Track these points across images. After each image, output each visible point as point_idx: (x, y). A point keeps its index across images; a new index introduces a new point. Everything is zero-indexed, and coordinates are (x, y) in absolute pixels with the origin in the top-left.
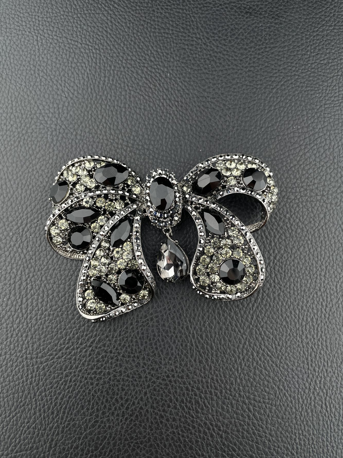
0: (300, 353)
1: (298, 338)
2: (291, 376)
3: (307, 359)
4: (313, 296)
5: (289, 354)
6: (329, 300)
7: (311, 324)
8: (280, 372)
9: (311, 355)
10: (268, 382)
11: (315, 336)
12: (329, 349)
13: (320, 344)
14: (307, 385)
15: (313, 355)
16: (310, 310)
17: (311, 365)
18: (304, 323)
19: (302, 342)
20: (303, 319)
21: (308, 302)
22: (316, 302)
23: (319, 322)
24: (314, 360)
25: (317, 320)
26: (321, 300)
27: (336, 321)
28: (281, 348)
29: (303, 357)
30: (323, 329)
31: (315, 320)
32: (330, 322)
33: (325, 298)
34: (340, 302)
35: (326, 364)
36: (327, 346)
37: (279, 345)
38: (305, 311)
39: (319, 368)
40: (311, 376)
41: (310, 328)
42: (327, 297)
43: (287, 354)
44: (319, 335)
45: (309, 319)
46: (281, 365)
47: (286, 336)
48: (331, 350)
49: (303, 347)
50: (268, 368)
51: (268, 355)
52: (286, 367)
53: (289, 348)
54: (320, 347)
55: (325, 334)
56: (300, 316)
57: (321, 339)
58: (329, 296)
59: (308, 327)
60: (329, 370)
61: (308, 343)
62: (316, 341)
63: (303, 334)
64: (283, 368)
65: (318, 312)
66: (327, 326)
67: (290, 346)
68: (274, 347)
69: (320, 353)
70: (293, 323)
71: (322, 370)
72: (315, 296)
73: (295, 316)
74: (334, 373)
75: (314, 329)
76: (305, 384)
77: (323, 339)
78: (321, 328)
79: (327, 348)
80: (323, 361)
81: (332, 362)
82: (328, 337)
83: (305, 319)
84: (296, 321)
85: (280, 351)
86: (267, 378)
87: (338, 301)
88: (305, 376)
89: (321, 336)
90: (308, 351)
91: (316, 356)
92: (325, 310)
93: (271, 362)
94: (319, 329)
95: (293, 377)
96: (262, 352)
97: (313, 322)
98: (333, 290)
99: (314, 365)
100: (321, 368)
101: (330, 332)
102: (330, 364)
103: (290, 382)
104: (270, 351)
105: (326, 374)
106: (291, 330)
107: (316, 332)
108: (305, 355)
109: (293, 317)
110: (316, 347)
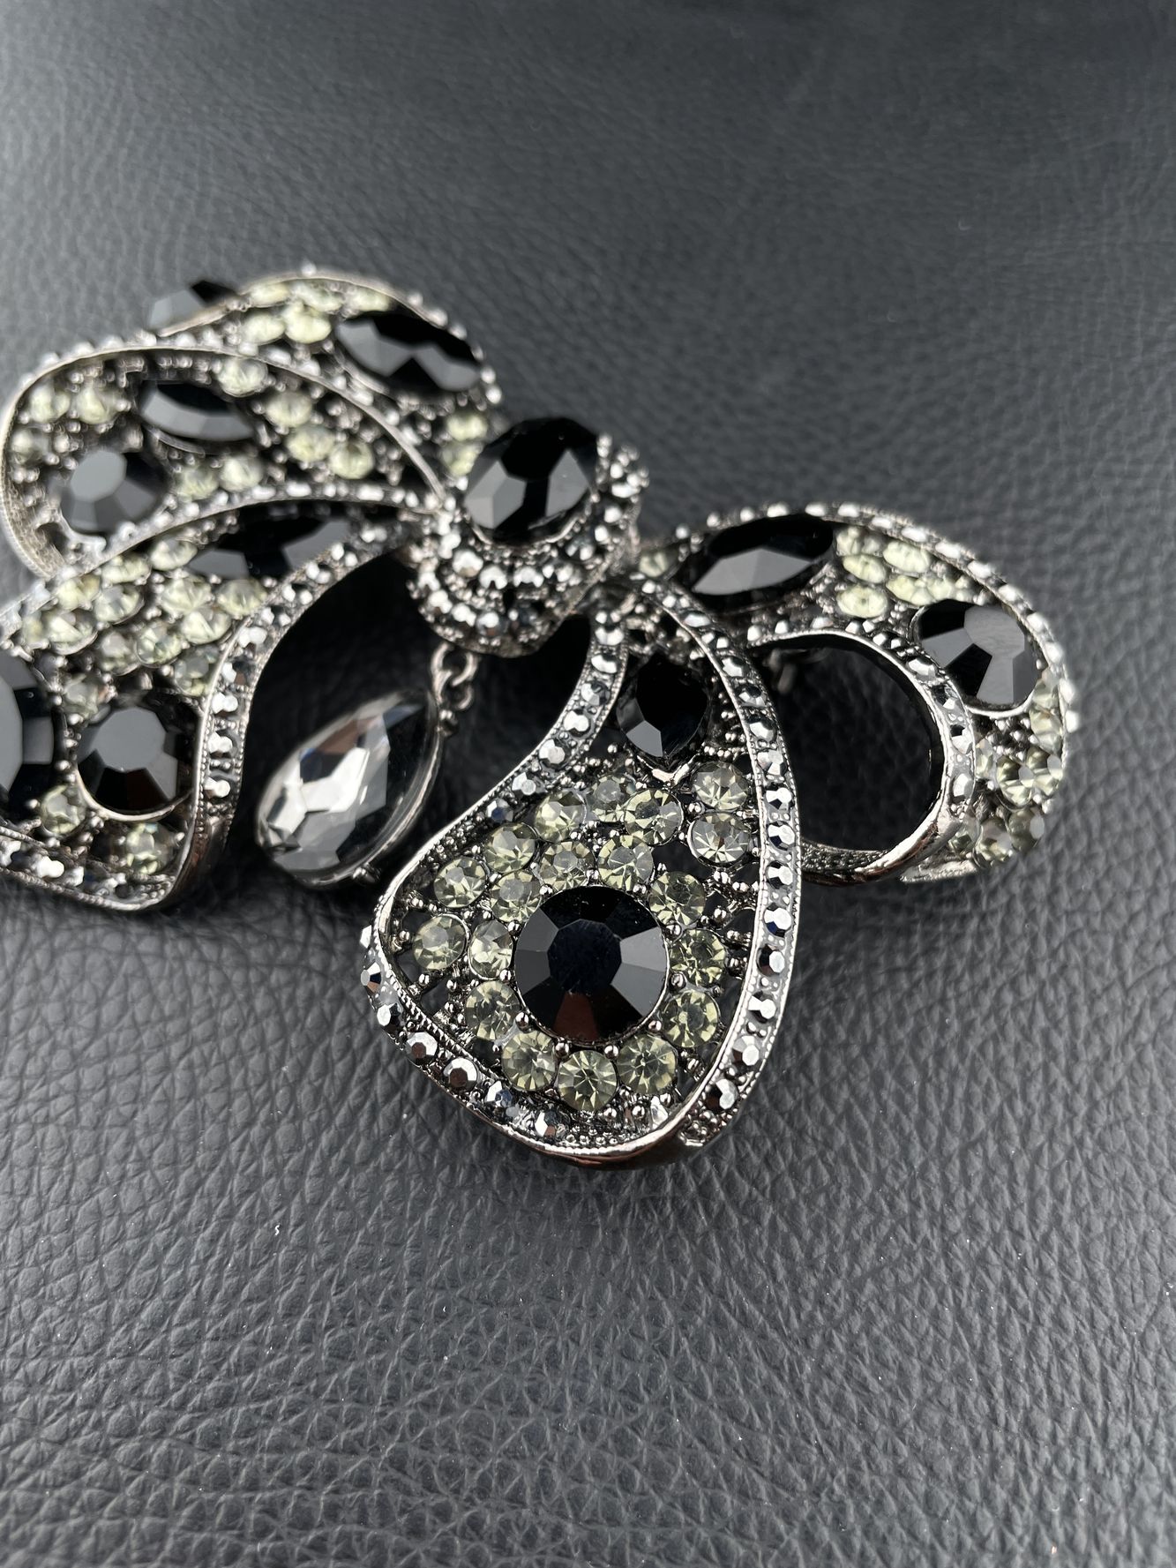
0: (936, 1317)
1: (924, 1228)
2: (884, 1463)
3: (981, 1359)
4: (997, 998)
5: (870, 1320)
6: (1084, 1021)
7: (992, 1148)
8: (816, 1433)
9: (1003, 1333)
10: (744, 1494)
11: (1022, 1218)
12: (1109, 1300)
13: (1051, 1264)
14: (988, 1525)
15: (1017, 1335)
16: (986, 1074)
17: (1009, 1396)
18: (954, 1144)
19: (946, 1250)
20: (947, 1118)
21: (968, 1027)
22: (1013, 1034)
23: (1040, 1140)
24: (1022, 1363)
25: (1026, 1127)
26: (1042, 1022)
27: (1133, 1135)
28: (826, 1285)
29: (956, 1341)
30: (1064, 1181)
31: (1013, 1128)
32: (1101, 1143)
33: (1061, 1011)
34: (1144, 1036)
35: (1096, 1392)
36: (1093, 1282)
37: (812, 1265)
38: (954, 1074)
39: (1057, 1418)
40: (1009, 1466)
41: (991, 1171)
42: (1072, 1010)
43: (857, 1323)
44: (1045, 1213)
45: (981, 1123)
46: (827, 1387)
47: (855, 1215)
48: (1120, 1306)
49: (956, 1282)
50: (747, 1406)
51: (746, 1321)
52: (852, 1400)
53: (870, 1287)
54: (1057, 1287)
55: (1078, 1212)
56: (932, 1099)
57: (1055, 1239)
58: (1081, 999)
59: (978, 1164)
60: (1120, 1429)
61: (982, 1259)
62: (1028, 1247)
63: (949, 1200)
64: (839, 1405)
65: (1026, 1081)
66: (1088, 1165)
67: (875, 1274)
68: (781, 1274)
69: (1059, 1322)
70: (891, 1139)
71: (1077, 1428)
72: (1008, 998)
73: (900, 1101)
74: (1150, 1450)
75: (1012, 1180)
76: (973, 1522)
77: (1067, 1240)
78: (1054, 1173)
79: (1094, 1294)
80: (1076, 1376)
81: (1133, 1377)
82: (1099, 1226)
83: (958, 1119)
84: (909, 1126)
85: (820, 1302)
86: (738, 1470)
87: (1134, 1032)
88: (975, 1466)
89: (1057, 1220)
90: (982, 1306)
91: (1032, 1340)
92: (1069, 1076)
93: (760, 1367)
94: (1042, 1179)
95: (900, 1471)
96: (707, 1300)
97: (1003, 1137)
98: (1100, 971)
99: (1024, 1396)
100: (1069, 1418)
101: (1108, 1200)
102: (1118, 1395)
103: (879, 1504)
104: (756, 1300)
105: (1099, 1459)
106: (880, 1179)
107: (1023, 1193)
108: (969, 1328)
109: (893, 1108)
110: (1032, 1282)
